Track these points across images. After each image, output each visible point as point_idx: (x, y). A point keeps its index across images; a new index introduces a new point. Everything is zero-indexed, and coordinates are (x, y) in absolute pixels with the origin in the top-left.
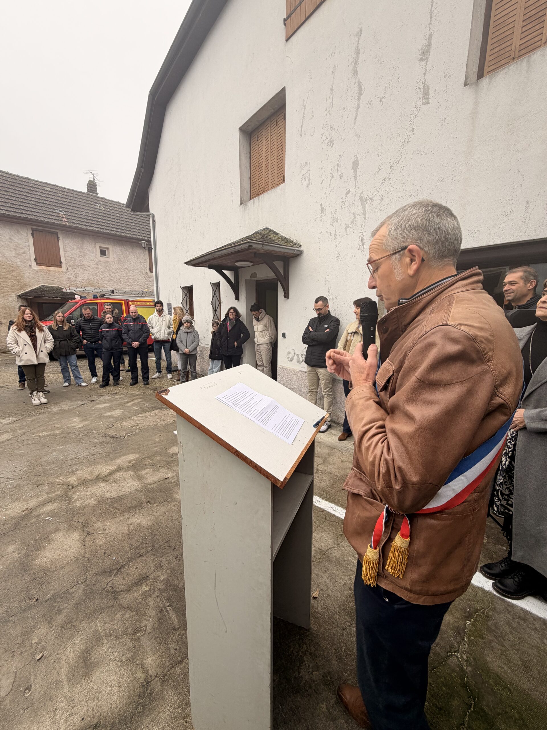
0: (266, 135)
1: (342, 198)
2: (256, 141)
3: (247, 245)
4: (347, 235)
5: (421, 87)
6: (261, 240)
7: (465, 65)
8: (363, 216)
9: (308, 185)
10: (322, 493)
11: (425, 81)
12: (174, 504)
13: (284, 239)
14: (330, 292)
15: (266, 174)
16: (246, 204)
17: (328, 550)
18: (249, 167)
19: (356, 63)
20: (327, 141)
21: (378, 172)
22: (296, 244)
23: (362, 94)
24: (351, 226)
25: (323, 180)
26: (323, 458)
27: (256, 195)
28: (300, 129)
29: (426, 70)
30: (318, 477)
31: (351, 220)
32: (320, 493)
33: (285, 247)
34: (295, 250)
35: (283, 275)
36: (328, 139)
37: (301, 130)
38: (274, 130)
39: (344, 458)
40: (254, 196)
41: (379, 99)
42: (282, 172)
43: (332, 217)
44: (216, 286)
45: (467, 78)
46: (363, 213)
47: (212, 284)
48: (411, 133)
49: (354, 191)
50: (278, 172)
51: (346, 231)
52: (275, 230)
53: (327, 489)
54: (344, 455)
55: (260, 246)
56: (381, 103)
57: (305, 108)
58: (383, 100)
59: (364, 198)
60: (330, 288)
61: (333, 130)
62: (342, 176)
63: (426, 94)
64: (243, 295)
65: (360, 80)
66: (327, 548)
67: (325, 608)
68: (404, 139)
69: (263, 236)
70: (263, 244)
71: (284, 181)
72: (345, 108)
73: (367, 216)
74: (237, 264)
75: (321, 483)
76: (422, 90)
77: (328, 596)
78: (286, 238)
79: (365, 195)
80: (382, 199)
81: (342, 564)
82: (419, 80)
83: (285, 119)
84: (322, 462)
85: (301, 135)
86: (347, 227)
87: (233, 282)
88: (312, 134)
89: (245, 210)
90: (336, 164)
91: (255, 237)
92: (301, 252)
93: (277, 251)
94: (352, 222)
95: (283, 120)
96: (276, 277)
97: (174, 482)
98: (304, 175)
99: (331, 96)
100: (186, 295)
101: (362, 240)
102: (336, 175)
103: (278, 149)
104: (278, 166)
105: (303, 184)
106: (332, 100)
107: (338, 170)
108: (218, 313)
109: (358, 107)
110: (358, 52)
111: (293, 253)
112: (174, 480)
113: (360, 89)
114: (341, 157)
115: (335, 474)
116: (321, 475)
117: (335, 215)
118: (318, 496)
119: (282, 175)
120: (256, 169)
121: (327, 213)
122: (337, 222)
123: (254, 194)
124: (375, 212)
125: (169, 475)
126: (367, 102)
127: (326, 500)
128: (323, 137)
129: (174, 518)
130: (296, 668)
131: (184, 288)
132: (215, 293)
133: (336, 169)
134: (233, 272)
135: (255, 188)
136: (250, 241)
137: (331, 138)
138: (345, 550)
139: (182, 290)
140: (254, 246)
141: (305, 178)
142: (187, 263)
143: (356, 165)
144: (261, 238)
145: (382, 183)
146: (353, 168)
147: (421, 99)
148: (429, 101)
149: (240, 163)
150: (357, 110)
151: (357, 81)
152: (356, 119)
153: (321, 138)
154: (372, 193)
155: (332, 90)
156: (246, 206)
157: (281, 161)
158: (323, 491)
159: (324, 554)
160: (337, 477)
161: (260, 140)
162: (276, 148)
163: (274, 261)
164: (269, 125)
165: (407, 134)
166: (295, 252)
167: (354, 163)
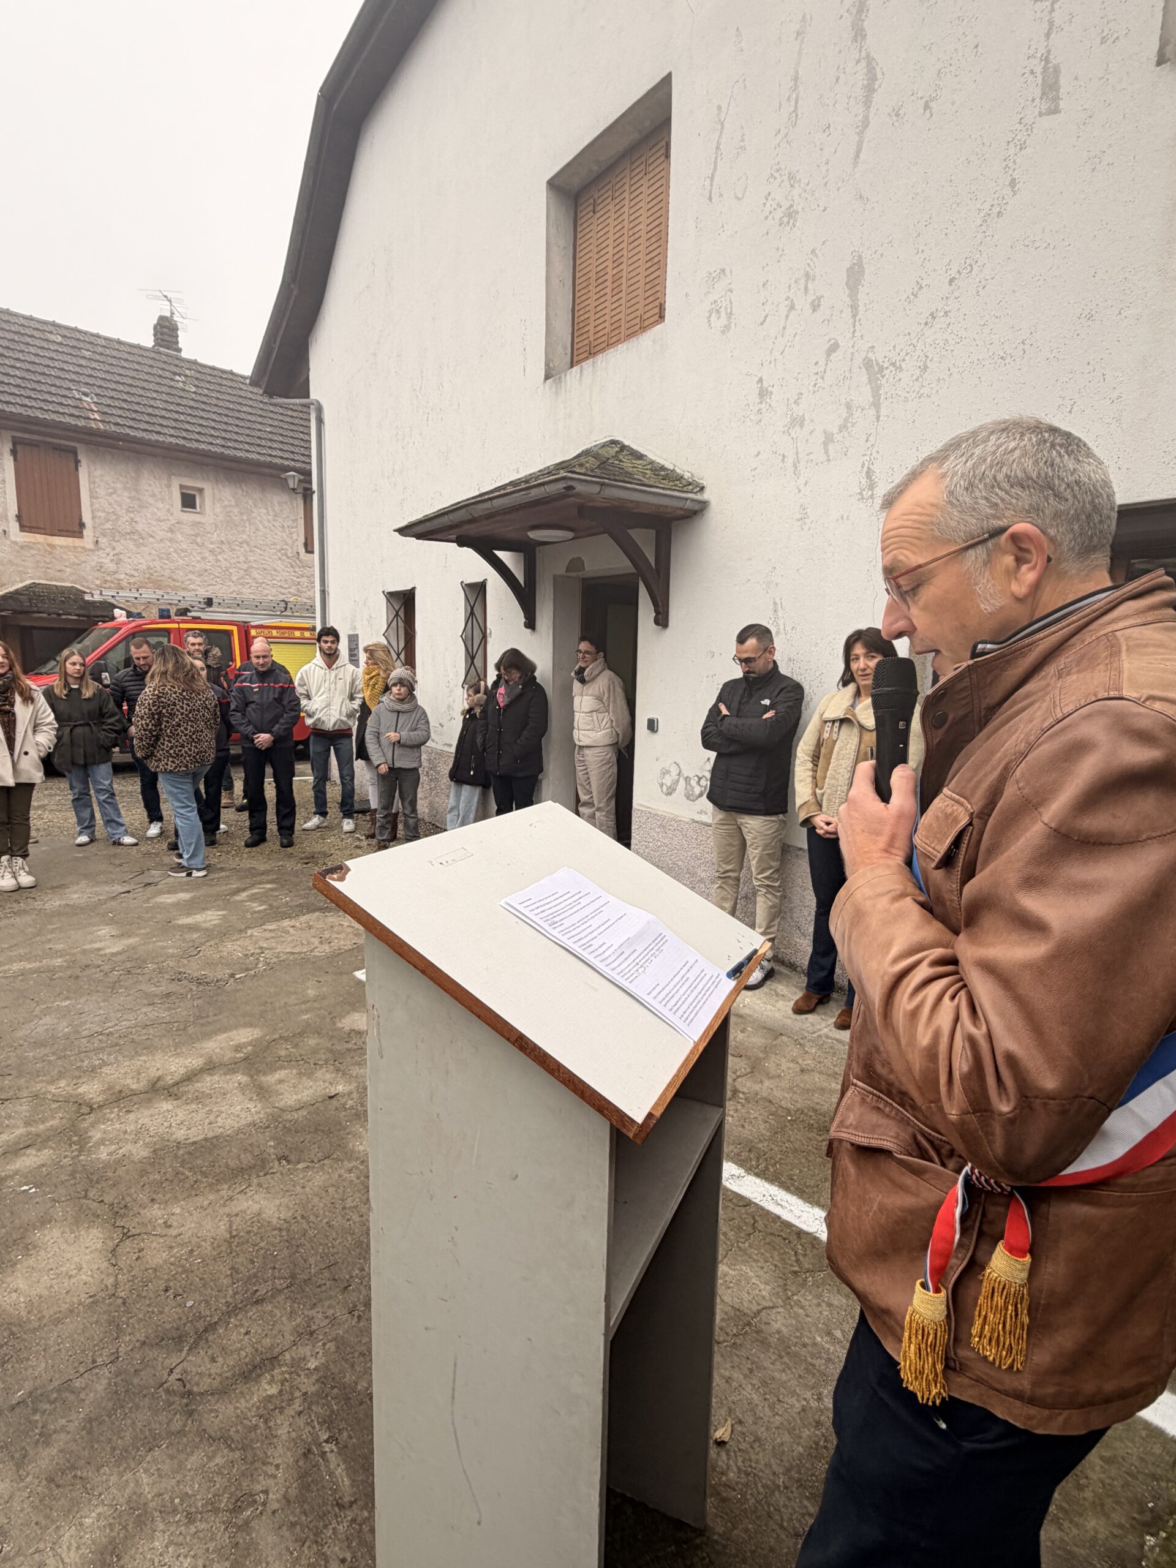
0: (619, 199)
1: (816, 363)
2: (591, 214)
3: (561, 485)
4: (829, 460)
5: (1039, 68)
6: (598, 472)
8: (873, 412)
9: (726, 328)
10: (744, 1154)
11: (1049, 52)
12: (350, 1165)
13: (660, 471)
14: (780, 614)
15: (614, 299)
16: (560, 378)
17: (759, 1312)
18: (571, 282)
19: (861, 9)
20: (779, 214)
21: (915, 296)
22: (690, 484)
23: (874, 90)
24: (837, 437)
25: (766, 317)
26: (749, 1058)
27: (586, 355)
28: (708, 181)
29: (1051, 23)
30: (736, 1111)
31: (841, 422)
32: (739, 1155)
33: (661, 491)
34: (687, 499)
35: (653, 564)
36: (783, 209)
37: (712, 185)
38: (639, 184)
39: (808, 1062)
40: (582, 356)
41: (922, 102)
42: (658, 295)
43: (789, 413)
44: (477, 592)
45: (1164, 43)
46: (873, 404)
47: (468, 585)
48: (1007, 191)
49: (850, 345)
50: (648, 294)
51: (826, 452)
52: (634, 447)
53: (760, 1145)
54: (807, 1052)
55: (596, 489)
56: (928, 112)
57: (722, 129)
58: (931, 104)
59: (877, 364)
60: (778, 601)
61: (796, 185)
62: (819, 305)
63: (1050, 88)
64: (545, 617)
65: (872, 54)
66: (755, 1308)
67: (747, 1474)
68: (987, 206)
69: (603, 463)
70: (603, 484)
71: (662, 317)
72: (829, 127)
73: (884, 411)
74: (533, 535)
75: (743, 1126)
76: (1040, 78)
77: (758, 1439)
78: (663, 468)
79: (878, 356)
80: (926, 367)
81: (796, 1355)
82: (1031, 52)
83: (667, 156)
84: (748, 1070)
85: (710, 199)
86: (829, 439)
87: (522, 582)
88: (740, 195)
89: (557, 393)
90: (801, 273)
91: (581, 465)
92: (704, 505)
93: (638, 503)
94: (843, 427)
95: (663, 158)
96: (634, 570)
97: (352, 1108)
98: (715, 301)
99: (793, 97)
100: (397, 615)
101: (869, 474)
102: (803, 303)
103: (650, 235)
104: (648, 280)
105: (713, 325)
106: (796, 107)
107: (806, 289)
108: (478, 662)
109: (866, 123)
111: (681, 509)
112: (350, 1102)
113: (872, 78)
114: (816, 255)
115: (783, 1103)
116: (743, 1105)
117: (796, 409)
118: (736, 1163)
119: (657, 303)
120: (590, 288)
121: (774, 404)
122: (802, 426)
123: (581, 351)
124: (906, 399)
125: (340, 1088)
126: (890, 111)
127: (757, 1175)
128: (770, 202)
129: (349, 1203)
131: (391, 596)
132: (472, 609)
133: (802, 287)
134: (522, 554)
135: (585, 336)
136: (570, 475)
137: (791, 206)
138: (807, 1316)
139: (388, 600)
140: (580, 488)
141: (717, 311)
142: (403, 531)
143: (855, 274)
144: (599, 467)
145: (926, 324)
146: (847, 284)
147: (1038, 100)
148: (1057, 105)
149: (547, 272)
150: (862, 132)
151: (864, 54)
152: (857, 156)
153: (765, 204)
154: (897, 351)
155: (796, 79)
156: (560, 382)
157: (655, 267)
158: (750, 1151)
159: (749, 1324)
160: (789, 1113)
161: (602, 212)
162: (643, 233)
163: (631, 528)
164: (627, 172)
165: (997, 195)
166: (688, 505)
167: (850, 270)
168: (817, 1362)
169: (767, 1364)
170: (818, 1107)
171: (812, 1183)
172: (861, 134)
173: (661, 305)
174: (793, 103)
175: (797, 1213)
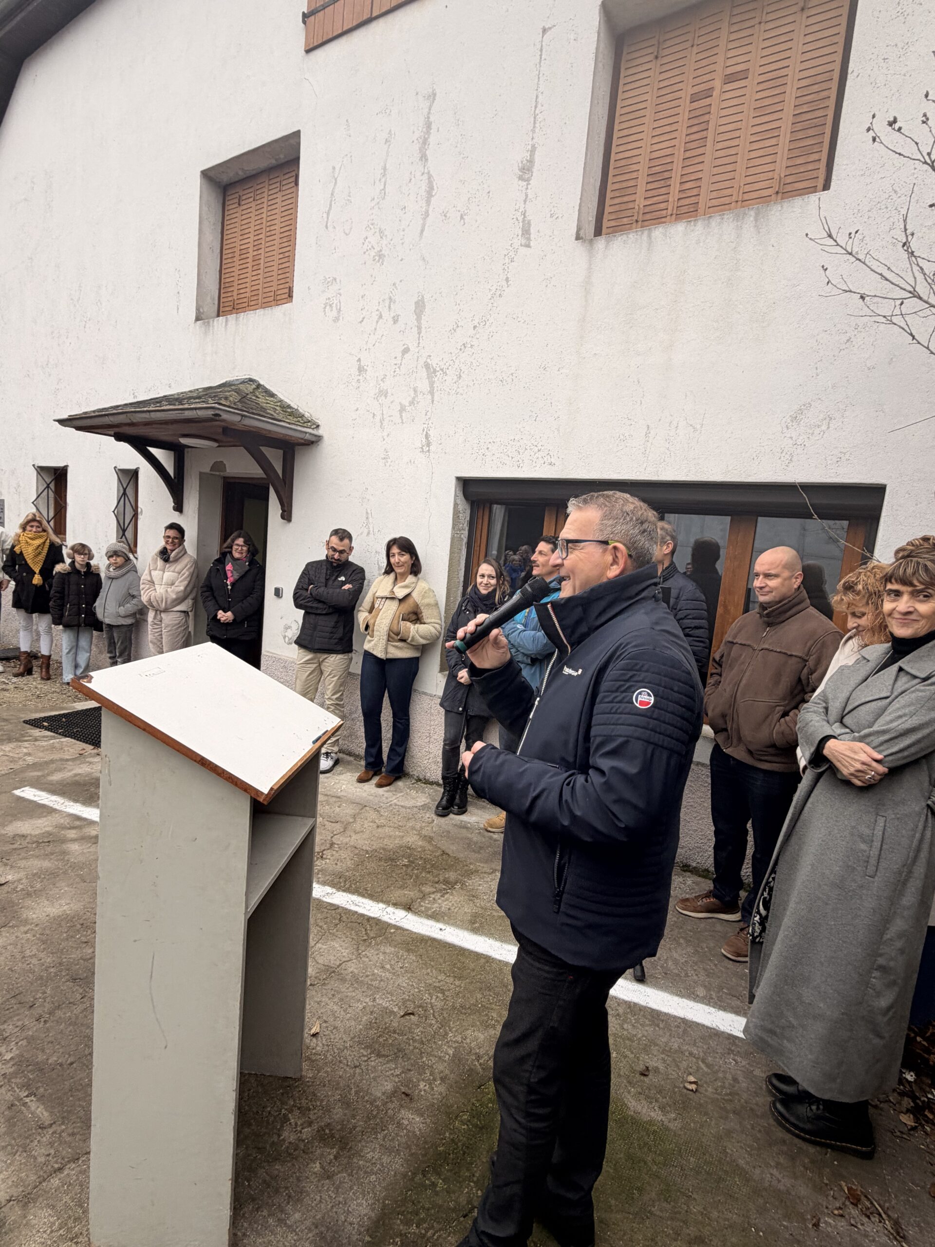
0: (259, 202)
1: (396, 358)
2: (236, 205)
3: (210, 413)
4: (402, 423)
5: (521, 218)
6: (240, 406)
7: (577, 208)
8: (430, 397)
9: (336, 319)
11: (525, 211)
13: (286, 408)
14: (370, 520)
15: (254, 273)
16: (208, 323)
18: (219, 251)
19: (425, 142)
20: (373, 253)
21: (455, 330)
22: (309, 422)
23: (432, 196)
24: (408, 408)
25: (364, 318)
26: (343, 822)
27: (230, 308)
28: (325, 215)
29: (527, 196)
30: (332, 855)
31: (410, 399)
33: (288, 425)
34: (306, 433)
35: (281, 476)
36: (376, 250)
37: (328, 218)
38: (275, 196)
39: (383, 821)
40: (227, 309)
41: (459, 214)
42: (288, 280)
43: (378, 386)
44: (130, 477)
45: (579, 229)
46: (430, 392)
47: (120, 470)
48: (504, 283)
49: (417, 351)
50: (280, 277)
51: (401, 417)
52: (268, 387)
55: (238, 418)
56: (462, 221)
57: (336, 183)
58: (465, 217)
59: (433, 367)
60: (369, 512)
61: (384, 238)
62: (397, 321)
63: (526, 231)
64: (191, 502)
65: (431, 173)
66: (338, 963)
68: (494, 288)
69: (244, 398)
70: (243, 416)
71: (290, 296)
72: (405, 208)
73: (436, 398)
74: (184, 441)
75: (336, 864)
76: (521, 224)
78: (289, 407)
79: (433, 362)
80: (460, 376)
82: (517, 207)
83: (297, 183)
84: (342, 830)
85: (327, 227)
86: (402, 409)
87: (172, 474)
88: (347, 232)
89: (206, 333)
90: (387, 296)
91: (226, 398)
92: (318, 439)
93: (270, 431)
94: (412, 403)
95: (293, 184)
96: (265, 476)
98: (329, 299)
99: (383, 180)
100: (48, 487)
101: (427, 436)
102: (387, 316)
103: (282, 235)
104: (280, 267)
105: (327, 314)
106: (385, 187)
107: (390, 307)
108: (129, 534)
109: (427, 214)
110: (429, 126)
111: (302, 439)
113: (431, 188)
114: (396, 287)
116: (337, 851)
117: (382, 384)
119: (287, 285)
120: (235, 259)
121: (368, 377)
122: (386, 397)
123: (227, 304)
124: (449, 394)
125: (10, 878)
126: (441, 212)
128: (366, 243)
130: (275, 1131)
131: (42, 470)
132: (125, 490)
133: (387, 305)
134: (172, 453)
135: (230, 294)
136: (217, 406)
137: (381, 251)
139: (38, 473)
140: (225, 416)
141: (331, 306)
142: (62, 422)
143: (420, 307)
144: (240, 401)
145: (461, 349)
146: (415, 311)
147: (520, 236)
148: (529, 243)
149: (200, 238)
150: (425, 219)
151: (426, 171)
152: (422, 231)
153: (363, 244)
154: (445, 362)
155: (385, 169)
156: (209, 326)
157: (286, 260)
158: (340, 878)
159: (334, 972)
160: (367, 852)
161: (245, 207)
162: (277, 232)
163: (262, 446)
164: (266, 184)
165: (499, 284)
166: (307, 437)
167: (417, 303)
168: (374, 983)
169: (343, 990)
170: (386, 847)
171: (379, 890)
172: (424, 219)
173: (290, 287)
174: (382, 184)
175: (368, 907)
